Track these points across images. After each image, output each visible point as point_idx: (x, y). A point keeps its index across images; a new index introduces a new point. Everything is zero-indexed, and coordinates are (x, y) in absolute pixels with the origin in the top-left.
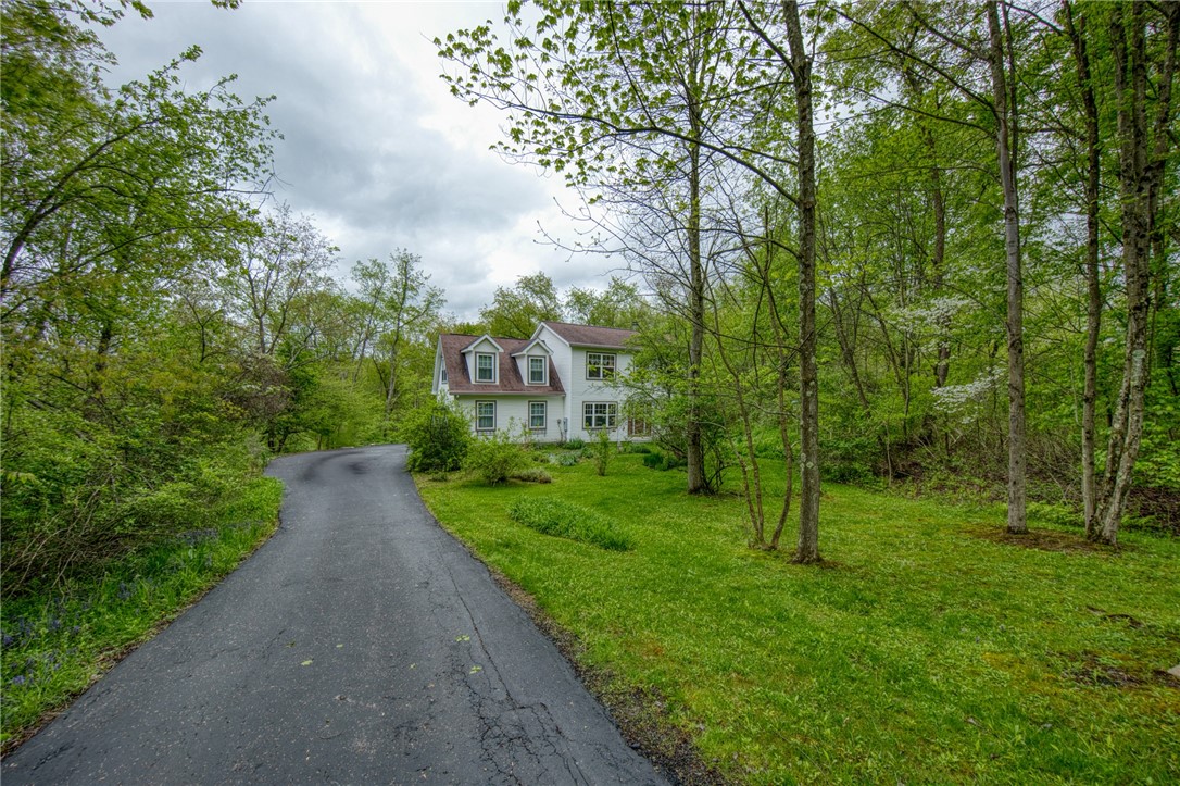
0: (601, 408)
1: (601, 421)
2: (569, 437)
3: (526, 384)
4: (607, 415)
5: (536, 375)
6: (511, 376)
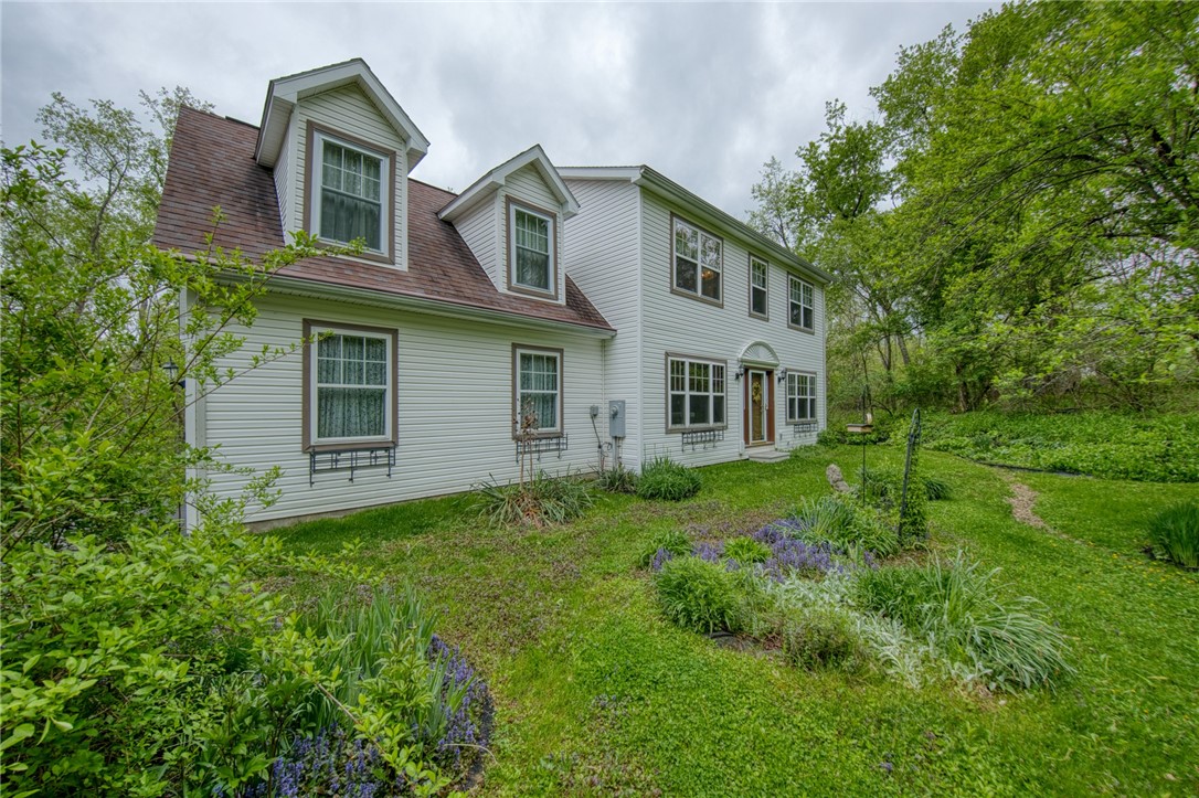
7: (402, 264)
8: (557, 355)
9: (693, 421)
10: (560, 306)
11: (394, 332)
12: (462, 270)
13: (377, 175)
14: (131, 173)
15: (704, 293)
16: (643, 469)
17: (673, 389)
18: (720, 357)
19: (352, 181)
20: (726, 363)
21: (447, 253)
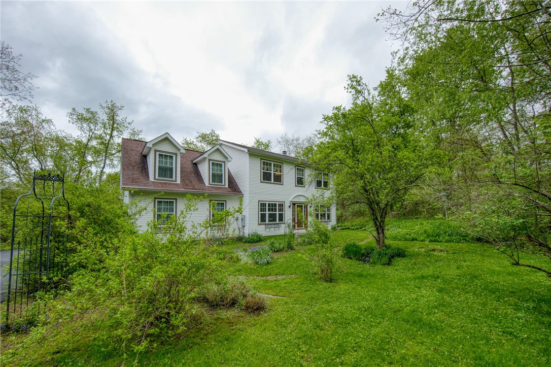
0: (272, 206)
1: (272, 218)
2: (247, 232)
3: (207, 184)
4: (277, 213)
5: (217, 178)
6: (193, 177)
7: (179, 181)
8: (224, 202)
9: (270, 221)
10: (226, 188)
11: (176, 199)
12: (196, 180)
13: (172, 160)
14: (96, 132)
15: (274, 181)
16: (249, 235)
17: (261, 211)
18: (281, 201)
19: (166, 163)
20: (284, 202)
21: (193, 175)
